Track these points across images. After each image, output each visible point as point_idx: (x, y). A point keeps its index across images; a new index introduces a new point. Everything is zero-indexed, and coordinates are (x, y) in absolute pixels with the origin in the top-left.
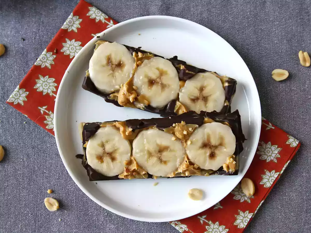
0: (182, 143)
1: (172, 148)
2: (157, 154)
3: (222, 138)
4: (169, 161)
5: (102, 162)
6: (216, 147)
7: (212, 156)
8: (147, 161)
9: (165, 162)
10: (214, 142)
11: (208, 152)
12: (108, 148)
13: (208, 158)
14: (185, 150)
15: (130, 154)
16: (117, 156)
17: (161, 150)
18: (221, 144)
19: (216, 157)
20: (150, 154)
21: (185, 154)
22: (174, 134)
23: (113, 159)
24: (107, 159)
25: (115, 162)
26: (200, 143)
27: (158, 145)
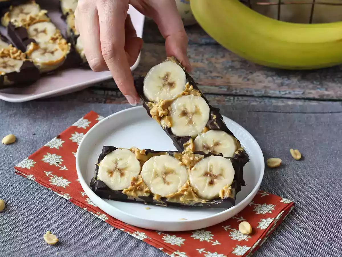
0: (187, 169)
1: (177, 172)
2: (163, 175)
3: (222, 170)
4: (171, 183)
5: (112, 176)
6: (216, 177)
7: (211, 183)
8: (152, 180)
9: (168, 183)
10: (215, 172)
11: (208, 180)
12: (120, 165)
13: (207, 184)
14: (188, 176)
15: (138, 172)
16: (126, 172)
17: (167, 173)
18: (221, 175)
19: (214, 184)
20: (156, 175)
21: (188, 179)
22: (181, 160)
23: (122, 175)
24: (116, 174)
25: (123, 178)
26: (202, 172)
27: (165, 168)
